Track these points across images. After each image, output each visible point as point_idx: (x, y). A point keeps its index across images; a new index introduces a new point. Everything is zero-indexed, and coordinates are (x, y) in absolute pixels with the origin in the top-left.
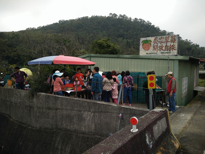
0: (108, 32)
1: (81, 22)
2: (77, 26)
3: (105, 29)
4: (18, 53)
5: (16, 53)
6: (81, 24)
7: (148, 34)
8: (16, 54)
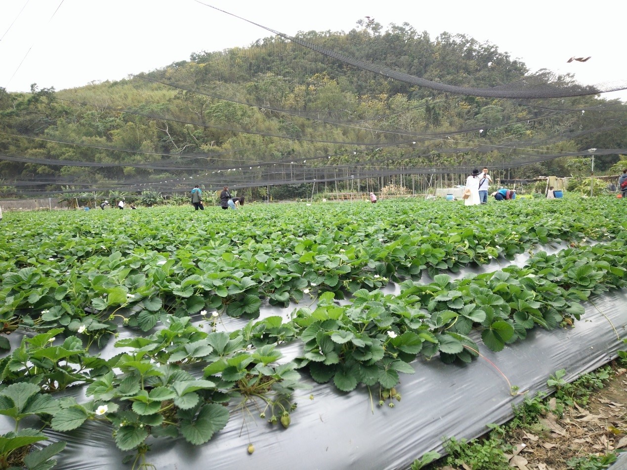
0: (355, 79)
1: (264, 50)
2: (251, 64)
3: (345, 69)
4: (49, 152)
5: (42, 151)
6: (263, 59)
7: (494, 81)
8: (43, 153)
